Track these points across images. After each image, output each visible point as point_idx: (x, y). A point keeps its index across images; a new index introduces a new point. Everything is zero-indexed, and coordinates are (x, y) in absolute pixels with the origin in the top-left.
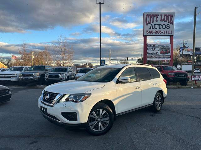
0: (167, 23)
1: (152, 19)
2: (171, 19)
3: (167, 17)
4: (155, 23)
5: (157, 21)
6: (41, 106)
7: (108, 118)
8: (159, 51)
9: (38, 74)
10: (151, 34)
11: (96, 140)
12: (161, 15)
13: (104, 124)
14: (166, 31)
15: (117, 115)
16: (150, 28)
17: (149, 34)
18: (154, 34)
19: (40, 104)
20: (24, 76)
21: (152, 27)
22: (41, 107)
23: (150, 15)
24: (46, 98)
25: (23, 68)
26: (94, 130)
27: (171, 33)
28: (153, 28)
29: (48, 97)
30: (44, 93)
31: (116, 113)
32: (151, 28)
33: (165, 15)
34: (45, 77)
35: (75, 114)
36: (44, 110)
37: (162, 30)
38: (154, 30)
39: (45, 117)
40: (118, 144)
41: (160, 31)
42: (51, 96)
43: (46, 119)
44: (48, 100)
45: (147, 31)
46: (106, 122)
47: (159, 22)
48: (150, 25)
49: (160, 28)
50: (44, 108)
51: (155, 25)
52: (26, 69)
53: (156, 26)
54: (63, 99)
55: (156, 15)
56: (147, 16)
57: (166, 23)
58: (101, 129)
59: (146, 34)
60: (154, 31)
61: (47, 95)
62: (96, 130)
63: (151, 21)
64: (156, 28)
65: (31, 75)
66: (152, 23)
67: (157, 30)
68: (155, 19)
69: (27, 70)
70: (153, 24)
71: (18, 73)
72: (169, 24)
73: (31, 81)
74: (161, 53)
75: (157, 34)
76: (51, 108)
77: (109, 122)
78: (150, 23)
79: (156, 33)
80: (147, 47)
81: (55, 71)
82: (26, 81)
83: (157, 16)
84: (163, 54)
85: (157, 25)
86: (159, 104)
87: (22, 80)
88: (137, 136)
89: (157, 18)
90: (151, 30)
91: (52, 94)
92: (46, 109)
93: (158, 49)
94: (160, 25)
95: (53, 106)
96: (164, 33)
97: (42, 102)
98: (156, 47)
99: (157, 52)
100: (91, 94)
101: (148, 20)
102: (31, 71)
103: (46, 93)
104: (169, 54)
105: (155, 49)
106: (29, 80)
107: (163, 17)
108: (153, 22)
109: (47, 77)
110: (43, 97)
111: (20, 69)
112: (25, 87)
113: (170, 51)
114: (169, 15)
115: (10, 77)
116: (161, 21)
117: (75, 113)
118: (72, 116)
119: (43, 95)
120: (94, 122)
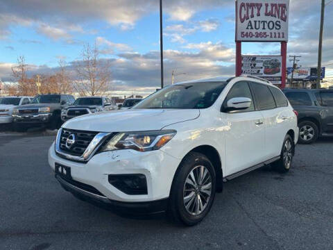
0: (277, 19)
1: (250, 11)
2: (283, 12)
3: (276, 8)
4: (256, 18)
5: (259, 15)
6: (56, 164)
7: (210, 185)
8: (262, 68)
9: (48, 109)
10: (249, 39)
11: (185, 237)
12: (267, 5)
14: (275, 33)
15: (225, 180)
16: (247, 28)
17: (245, 38)
18: (254, 38)
19: (53, 159)
20: (21, 112)
21: (251, 25)
22: (58, 165)
23: (248, 4)
24: (68, 145)
25: (20, 99)
26: (190, 213)
27: (283, 37)
28: (252, 28)
29: (73, 141)
30: (62, 135)
31: (224, 176)
32: (250, 27)
33: (272, 5)
34: (62, 114)
35: (142, 177)
36: (65, 172)
37: (268, 31)
38: (254, 31)
39: (66, 188)
40: (240, 244)
41: (265, 33)
42: (79, 138)
43: (69, 193)
44: (72, 148)
45: (242, 33)
47: (263, 17)
48: (246, 22)
49: (264, 28)
50: (63, 167)
51: (255, 22)
52: (26, 101)
53: (257, 23)
54: (112, 145)
55: (257, 5)
56: (243, 5)
57: (275, 20)
58: (200, 209)
59: (240, 38)
60: (254, 34)
61: (71, 138)
62: (193, 214)
63: (250, 14)
64: (257, 27)
65: (36, 112)
66: (250, 19)
67: (259, 31)
68: (256, 11)
69: (28, 103)
70: (252, 20)
71: (11, 107)
72: (279, 20)
73: (35, 122)
74: (265, 73)
75: (259, 39)
76: (81, 165)
77: (210, 192)
78: (248, 18)
79: (257, 37)
80: (242, 62)
81: (79, 104)
82: (25, 122)
83: (259, 6)
84: (269, 74)
85: (259, 21)
86: (289, 158)
87: (19, 120)
88: (271, 224)
89: (259, 10)
90: (249, 31)
91: (81, 135)
92: (68, 169)
93: (260, 65)
94: (264, 22)
95: (85, 162)
96: (271, 37)
97: (57, 153)
98: (258, 61)
99: (259, 71)
100: (175, 132)
101: (244, 12)
102: (36, 105)
103: (66, 134)
104: (280, 74)
105: (255, 65)
106: (32, 120)
107: (269, 9)
108: (252, 16)
109: (66, 115)
110: (61, 142)
111: (15, 101)
112: (25, 134)
113: (281, 68)
114: (280, 5)
116: (267, 14)
117: (142, 175)
118: (135, 183)
119: (61, 138)
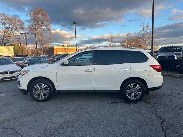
7: (48, 91)
13: (45, 95)
26: (37, 97)
46: (46, 93)
58: (42, 97)
62: (38, 98)
77: (48, 93)
100: (29, 71)
115: (84, 60)
120: (37, 92)
